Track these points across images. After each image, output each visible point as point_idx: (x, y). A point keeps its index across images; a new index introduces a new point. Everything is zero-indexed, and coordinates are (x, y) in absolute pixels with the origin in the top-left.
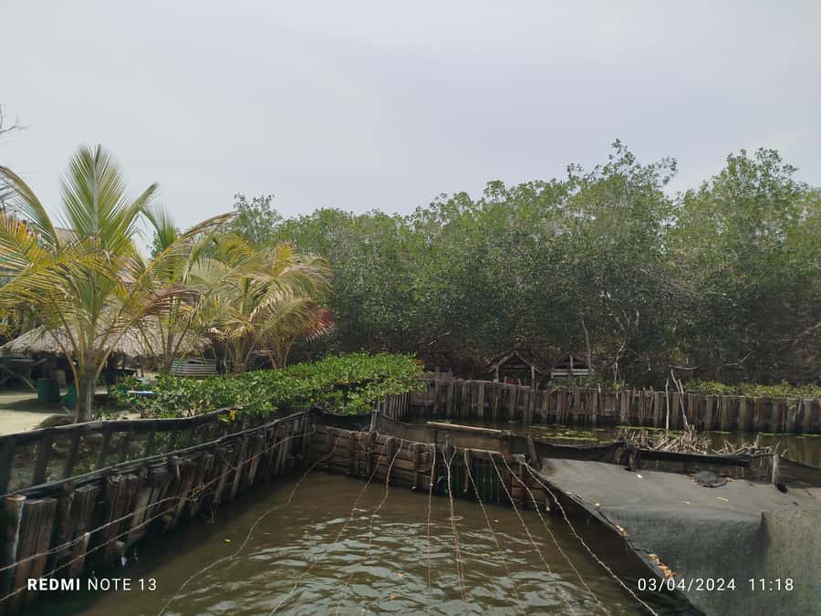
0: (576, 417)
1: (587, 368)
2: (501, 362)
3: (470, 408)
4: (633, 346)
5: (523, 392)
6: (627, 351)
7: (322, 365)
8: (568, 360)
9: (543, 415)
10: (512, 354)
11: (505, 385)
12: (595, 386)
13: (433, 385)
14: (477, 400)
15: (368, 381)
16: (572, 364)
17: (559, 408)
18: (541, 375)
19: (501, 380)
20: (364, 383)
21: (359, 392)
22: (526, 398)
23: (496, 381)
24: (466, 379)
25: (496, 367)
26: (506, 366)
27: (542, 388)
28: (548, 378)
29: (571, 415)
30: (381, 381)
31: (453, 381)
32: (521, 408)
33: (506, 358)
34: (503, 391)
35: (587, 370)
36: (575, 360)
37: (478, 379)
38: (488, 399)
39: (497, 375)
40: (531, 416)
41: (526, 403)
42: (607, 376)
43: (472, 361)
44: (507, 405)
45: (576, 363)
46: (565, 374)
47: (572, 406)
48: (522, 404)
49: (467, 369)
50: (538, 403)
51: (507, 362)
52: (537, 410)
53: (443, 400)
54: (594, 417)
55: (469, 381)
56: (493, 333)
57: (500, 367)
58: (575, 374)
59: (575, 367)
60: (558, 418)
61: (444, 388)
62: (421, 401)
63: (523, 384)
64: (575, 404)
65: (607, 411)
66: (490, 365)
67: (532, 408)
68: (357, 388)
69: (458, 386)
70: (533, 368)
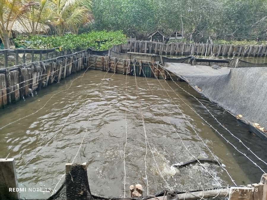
0: (176, 53)
1: (182, 36)
2: (153, 35)
3: (142, 50)
4: (198, 28)
5: (159, 45)
6: (196, 30)
7: (90, 34)
8: (175, 34)
9: (166, 52)
10: (157, 32)
11: (154, 42)
12: (184, 42)
13: (129, 43)
14: (144, 48)
15: (107, 40)
16: (177, 35)
17: (171, 50)
18: (166, 39)
19: (153, 41)
20: (105, 41)
21: (104, 44)
22: (161, 46)
23: (151, 41)
24: (141, 40)
25: (151, 36)
26: (155, 36)
27: (166, 43)
28: (168, 40)
29: (175, 52)
30: (112, 40)
31: (136, 41)
32: (159, 50)
33: (154, 34)
34: (153, 44)
35: (181, 37)
36: (178, 34)
37: (145, 40)
38: (148, 47)
39: (151, 39)
40: (162, 53)
41: (160, 49)
42: (188, 39)
43: (143, 35)
44: (154, 49)
45: (178, 35)
46: (174, 39)
47: (176, 49)
48: (159, 49)
49: (141, 37)
50: (164, 48)
51: (155, 35)
52: (164, 51)
53: (133, 48)
54: (183, 52)
55: (142, 41)
56: (151, 23)
57: (152, 37)
58: (178, 38)
59: (178, 36)
60: (171, 53)
61: (133, 44)
62: (125, 48)
63: (160, 42)
64: (177, 48)
65: (187, 51)
66: (149, 36)
67: (162, 50)
68: (103, 42)
69: (138, 43)
70: (163, 36)
